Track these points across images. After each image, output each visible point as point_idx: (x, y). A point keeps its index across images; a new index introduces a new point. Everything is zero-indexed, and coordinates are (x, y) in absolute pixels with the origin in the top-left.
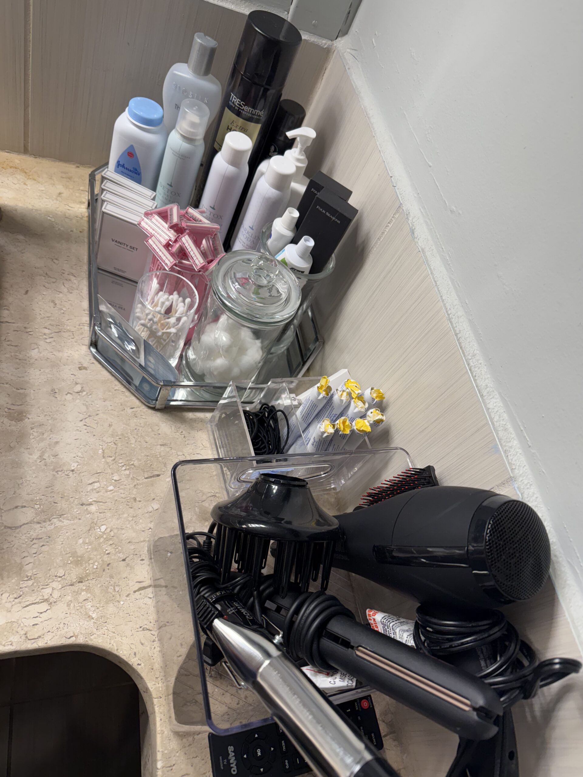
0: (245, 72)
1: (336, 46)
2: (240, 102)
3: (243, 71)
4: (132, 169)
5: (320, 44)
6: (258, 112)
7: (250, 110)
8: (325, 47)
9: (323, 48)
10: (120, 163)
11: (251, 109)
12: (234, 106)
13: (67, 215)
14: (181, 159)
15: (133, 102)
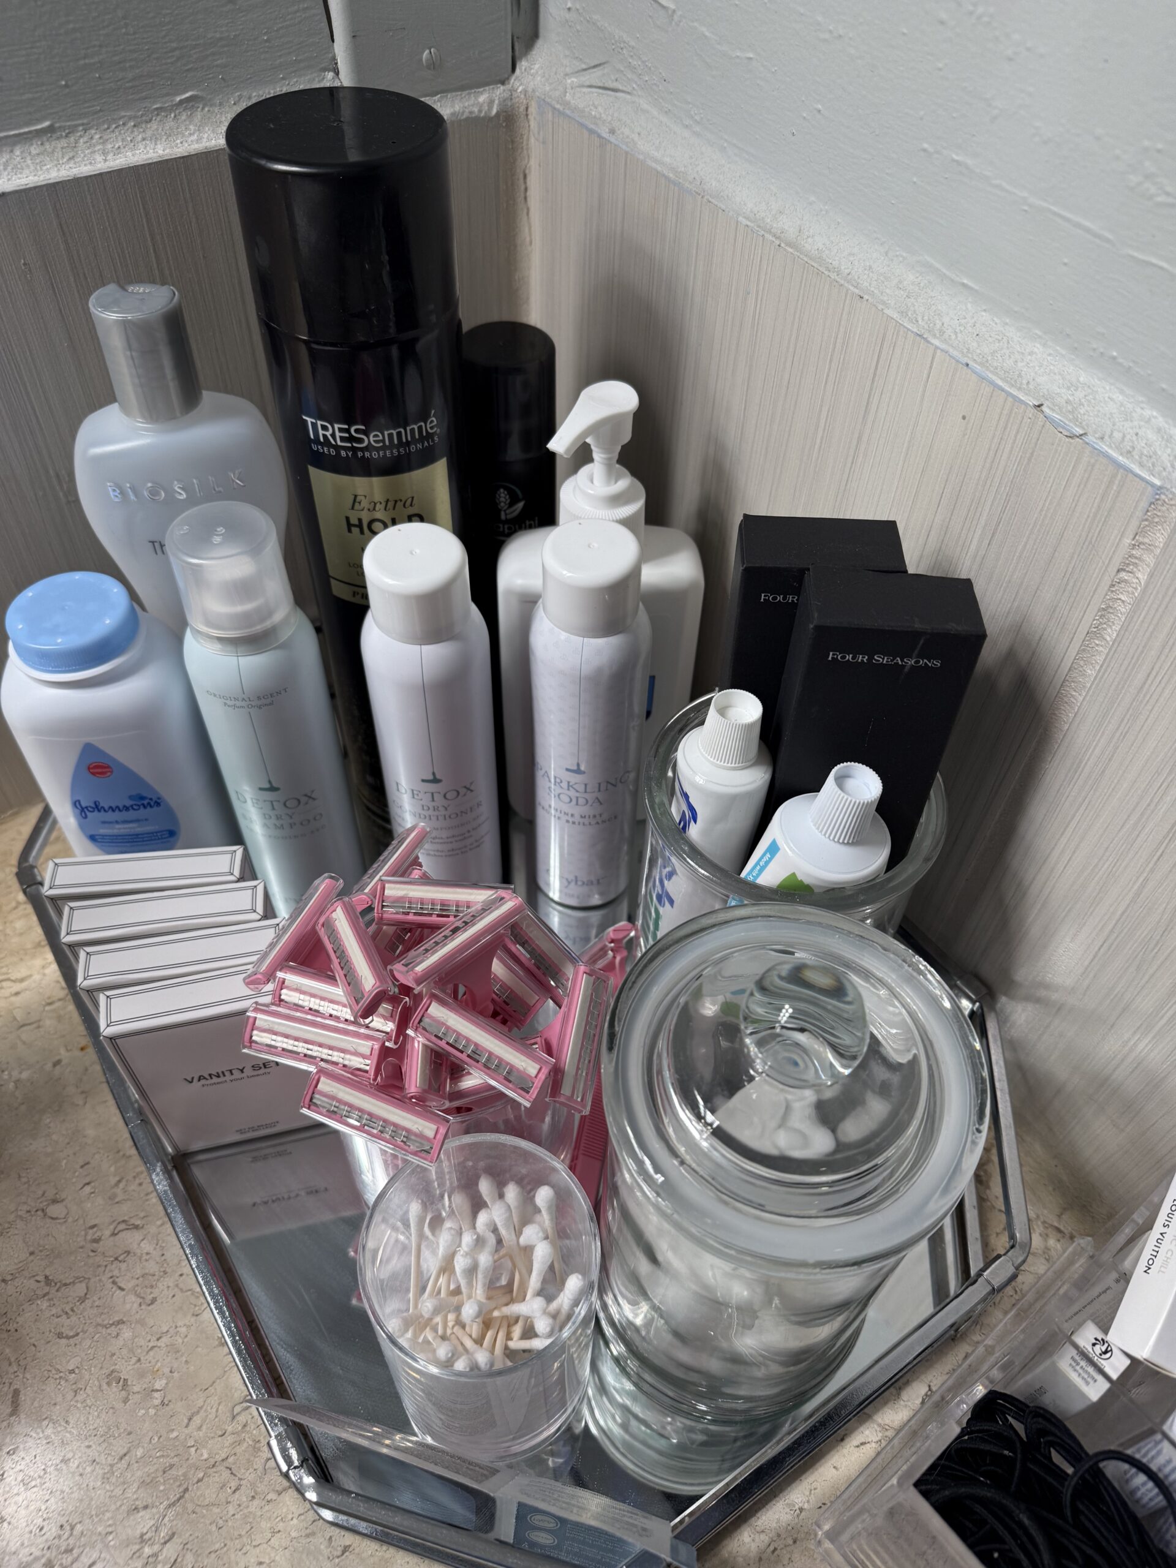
0: (311, 331)
1: (525, 92)
2: (348, 431)
3: (306, 330)
4: (128, 803)
5: (476, 110)
6: (420, 428)
7: (391, 436)
8: (494, 111)
9: (491, 119)
10: (84, 805)
11: (394, 432)
12: (333, 452)
13: (19, 1015)
14: (260, 707)
15: (15, 621)
